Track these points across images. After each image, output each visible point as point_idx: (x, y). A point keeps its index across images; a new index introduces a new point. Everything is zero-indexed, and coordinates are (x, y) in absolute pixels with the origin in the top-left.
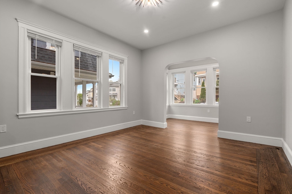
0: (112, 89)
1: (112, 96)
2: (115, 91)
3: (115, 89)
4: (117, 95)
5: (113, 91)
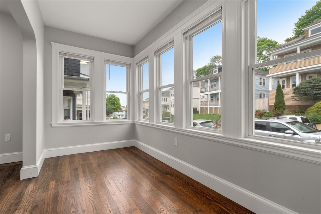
0: (163, 99)
1: (163, 107)
2: (166, 101)
3: (166, 99)
4: (168, 106)
5: (164, 101)
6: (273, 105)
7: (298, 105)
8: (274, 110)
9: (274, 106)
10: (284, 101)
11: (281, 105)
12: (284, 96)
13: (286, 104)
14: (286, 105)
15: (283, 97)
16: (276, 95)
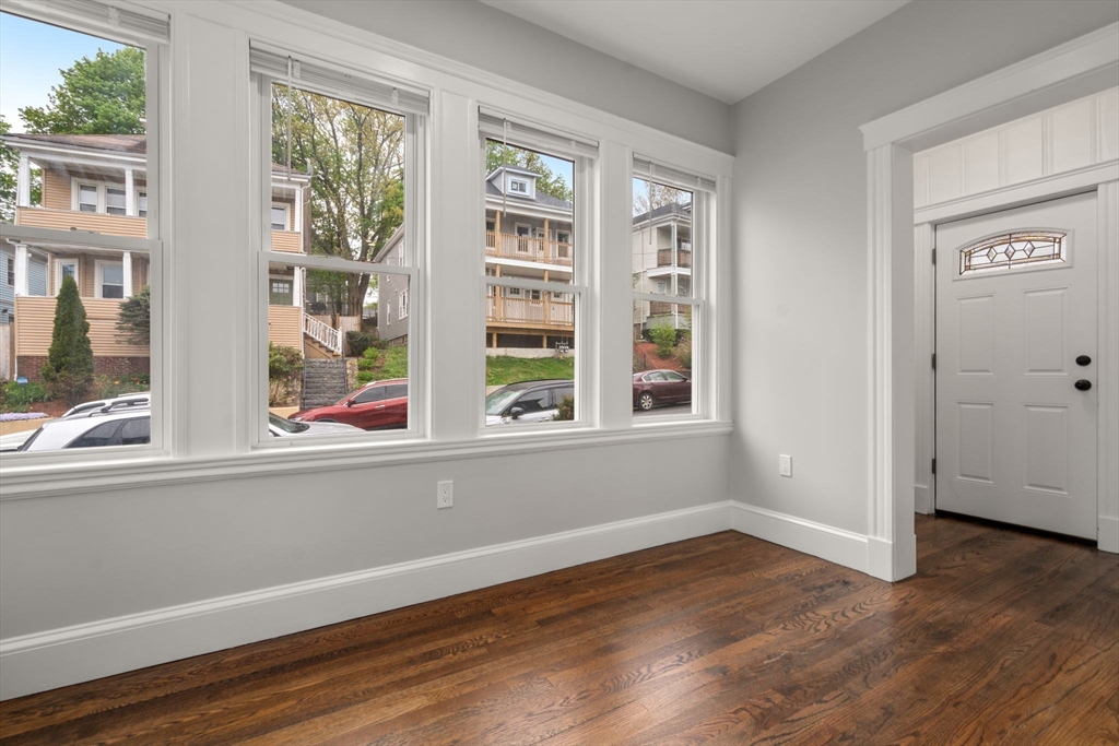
6: (47, 354)
7: (129, 358)
8: (54, 374)
9: (52, 361)
10: (89, 342)
11: (81, 356)
12: (88, 324)
13: (95, 354)
14: (98, 358)
15: (86, 328)
16: (57, 319)
